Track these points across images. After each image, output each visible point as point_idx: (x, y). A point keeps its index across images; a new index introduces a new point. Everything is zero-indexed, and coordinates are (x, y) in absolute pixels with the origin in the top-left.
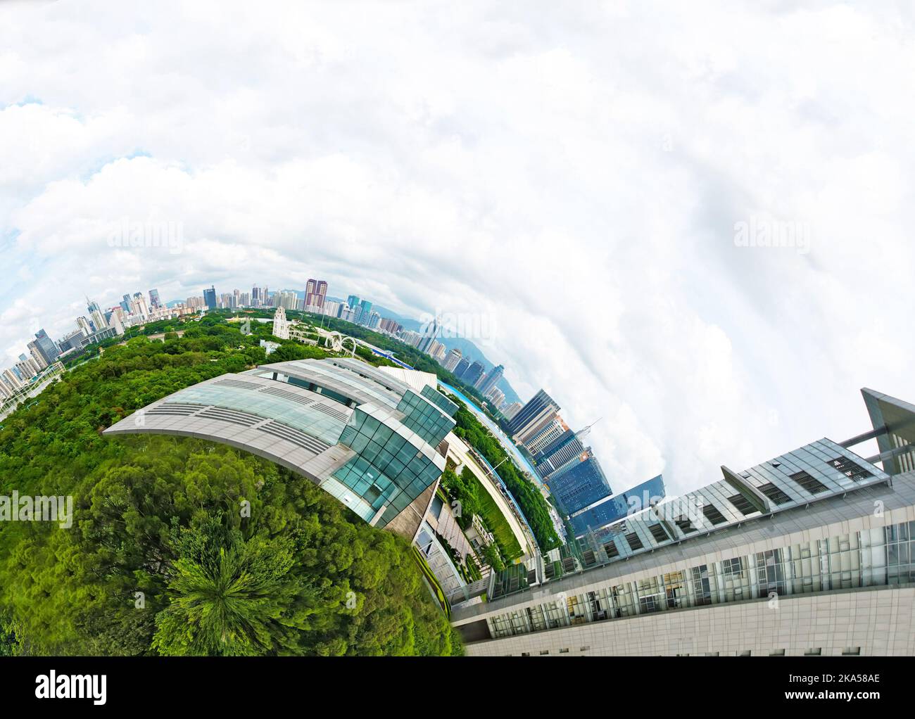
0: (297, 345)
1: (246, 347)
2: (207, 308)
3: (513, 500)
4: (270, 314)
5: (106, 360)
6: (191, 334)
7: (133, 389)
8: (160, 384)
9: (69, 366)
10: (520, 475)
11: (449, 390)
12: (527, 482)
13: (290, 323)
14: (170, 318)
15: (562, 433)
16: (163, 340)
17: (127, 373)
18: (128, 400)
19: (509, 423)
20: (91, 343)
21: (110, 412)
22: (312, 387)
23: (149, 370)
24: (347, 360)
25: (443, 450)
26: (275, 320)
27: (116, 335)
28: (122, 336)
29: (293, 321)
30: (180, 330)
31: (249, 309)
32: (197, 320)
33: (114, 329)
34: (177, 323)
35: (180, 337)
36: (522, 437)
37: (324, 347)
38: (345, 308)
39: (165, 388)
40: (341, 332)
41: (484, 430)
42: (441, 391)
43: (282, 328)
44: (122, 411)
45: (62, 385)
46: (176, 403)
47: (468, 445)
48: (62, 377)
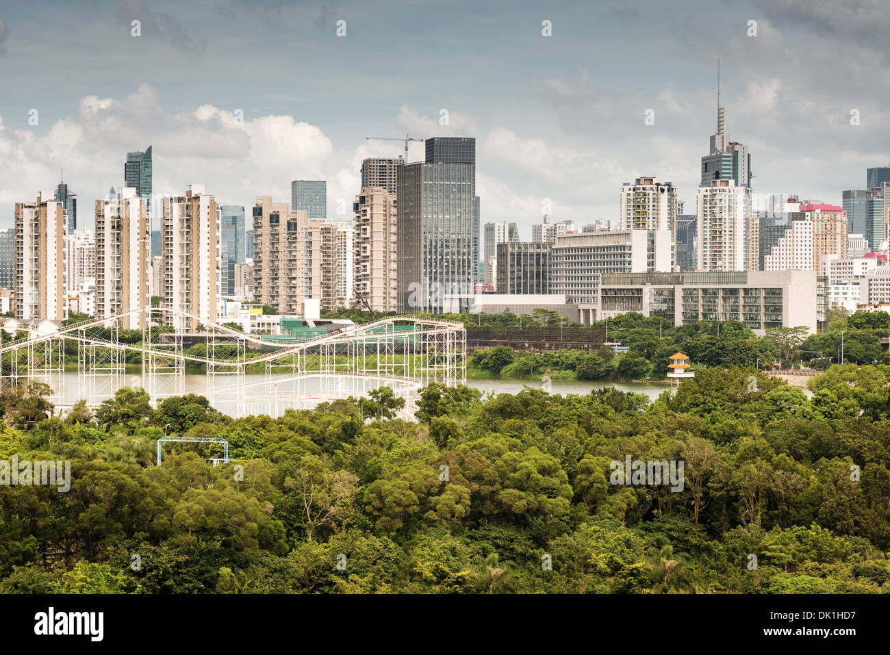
5: (681, 425)
27: (775, 324)
28: (802, 337)
33: (775, 294)
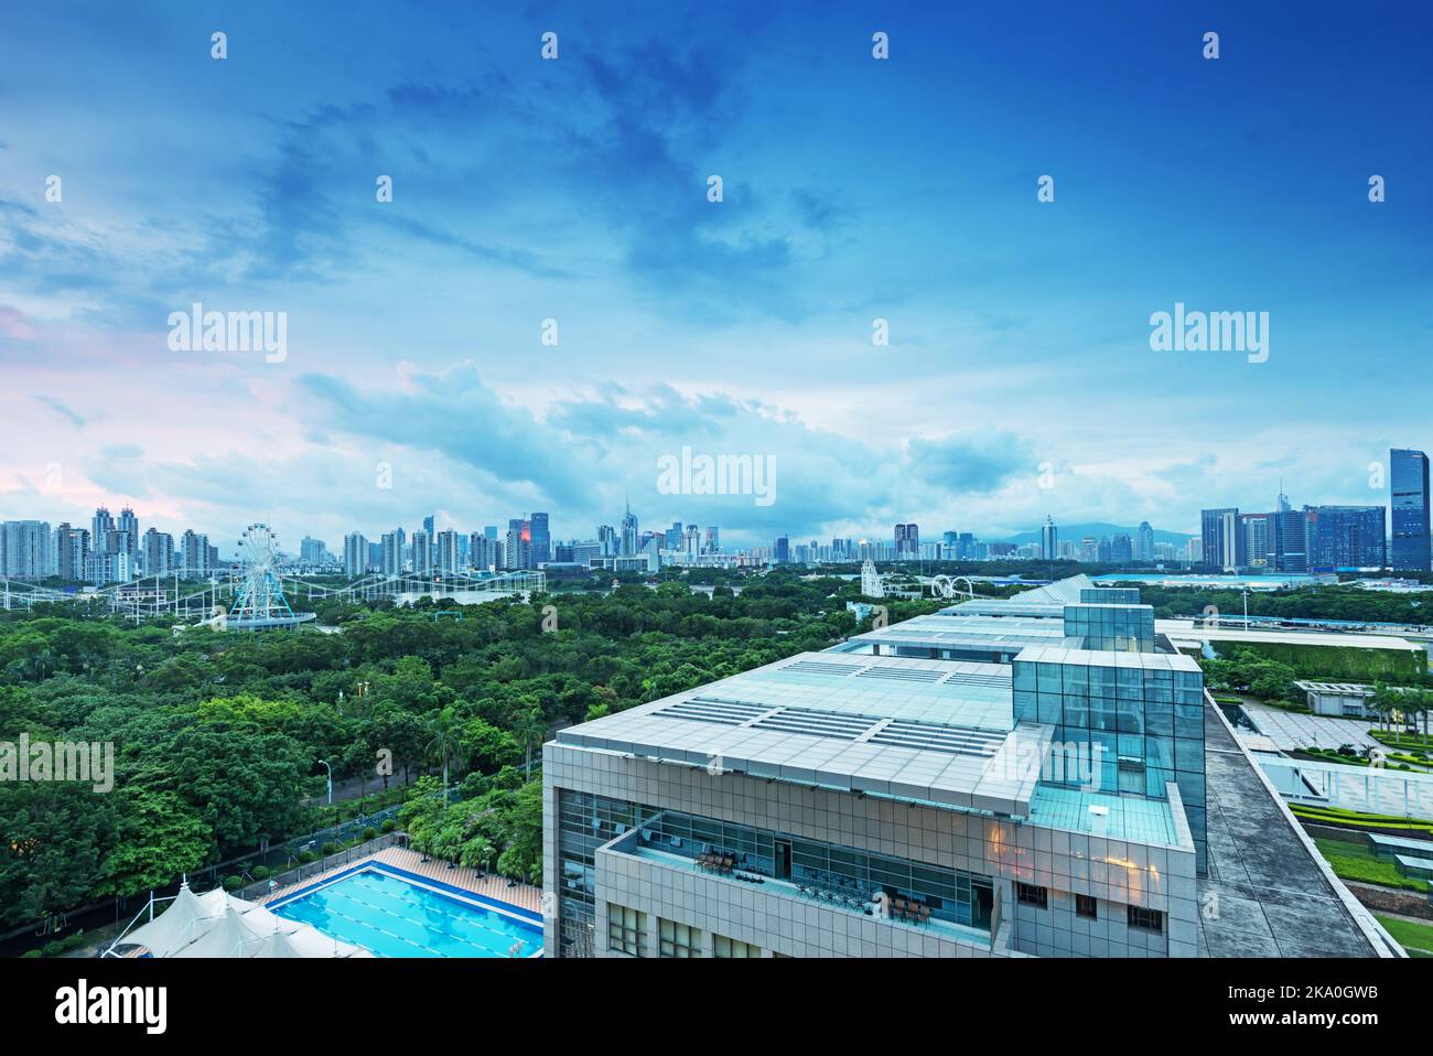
0: (897, 603)
1: (829, 613)
2: (776, 561)
3: (1312, 622)
4: (856, 569)
5: (616, 603)
6: (750, 593)
7: (645, 663)
8: (693, 663)
9: (555, 586)
10: (1280, 592)
11: (1109, 580)
12: (1298, 591)
13: (882, 577)
14: (726, 567)
15: (1265, 524)
16: (711, 595)
17: (644, 632)
18: (631, 679)
19: (1204, 563)
20: (605, 567)
21: (590, 693)
22: (935, 653)
23: (679, 636)
24: (967, 603)
25: (1164, 645)
26: (862, 575)
27: (645, 570)
28: (653, 574)
29: (886, 573)
30: (736, 585)
31: (828, 564)
32: (762, 575)
33: (645, 561)
34: (735, 576)
35: (736, 595)
36: (1233, 561)
37: (933, 597)
38: (942, 547)
39: (701, 670)
40: (947, 573)
41: (1186, 589)
42: (1102, 586)
43: (872, 584)
44: (613, 698)
45: (524, 611)
46: (716, 701)
47: (1187, 618)
48: (534, 597)
